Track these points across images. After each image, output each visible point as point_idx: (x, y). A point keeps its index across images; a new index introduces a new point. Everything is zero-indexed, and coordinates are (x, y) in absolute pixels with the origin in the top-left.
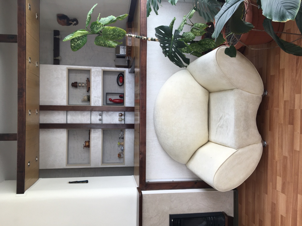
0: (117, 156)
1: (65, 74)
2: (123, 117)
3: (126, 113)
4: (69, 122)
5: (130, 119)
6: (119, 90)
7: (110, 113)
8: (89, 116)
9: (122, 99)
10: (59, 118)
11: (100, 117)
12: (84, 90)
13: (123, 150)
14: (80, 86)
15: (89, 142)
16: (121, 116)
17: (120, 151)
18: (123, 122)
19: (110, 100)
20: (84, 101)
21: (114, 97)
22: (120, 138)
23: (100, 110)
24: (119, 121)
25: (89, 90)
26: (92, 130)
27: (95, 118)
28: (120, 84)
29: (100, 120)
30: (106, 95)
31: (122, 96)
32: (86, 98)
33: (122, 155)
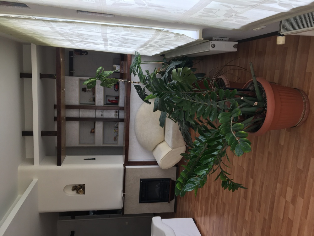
0: (113, 139)
1: (78, 82)
2: (117, 114)
3: (120, 111)
4: (81, 116)
5: (122, 115)
6: (115, 94)
7: (108, 111)
8: (94, 112)
9: (117, 100)
10: (74, 113)
11: (101, 113)
12: (91, 93)
13: (117, 135)
14: (87, 91)
15: (94, 129)
16: (117, 112)
17: (115, 136)
18: (117, 117)
19: (109, 100)
20: (91, 101)
21: (111, 99)
22: (115, 127)
23: (102, 108)
24: (115, 116)
25: (94, 93)
26: (96, 122)
27: (98, 114)
28: (116, 90)
29: (102, 115)
30: (106, 97)
31: (117, 98)
32: (92, 99)
33: (116, 138)
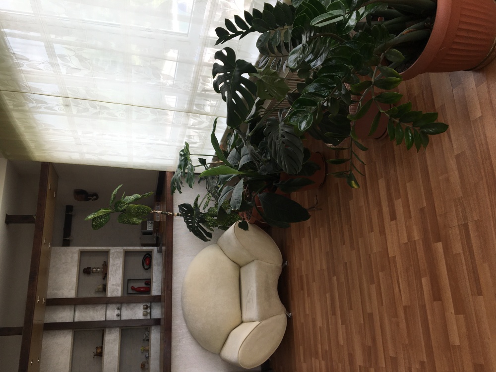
0: (139, 367)
1: (76, 257)
2: (149, 311)
3: (153, 304)
4: (76, 320)
5: (157, 312)
6: (145, 275)
7: (132, 305)
8: (103, 312)
9: (149, 286)
10: (65, 315)
11: (117, 312)
12: (100, 278)
13: (148, 358)
14: (94, 272)
15: (102, 348)
16: (146, 308)
17: (144, 360)
18: (148, 317)
19: (133, 288)
20: (98, 291)
21: (137, 285)
22: (144, 340)
23: (119, 302)
24: (144, 315)
25: (105, 276)
26: (107, 330)
27: (112, 314)
28: (146, 267)
29: (118, 315)
30: (127, 281)
31: (148, 282)
32: (101, 287)
33: (146, 364)
